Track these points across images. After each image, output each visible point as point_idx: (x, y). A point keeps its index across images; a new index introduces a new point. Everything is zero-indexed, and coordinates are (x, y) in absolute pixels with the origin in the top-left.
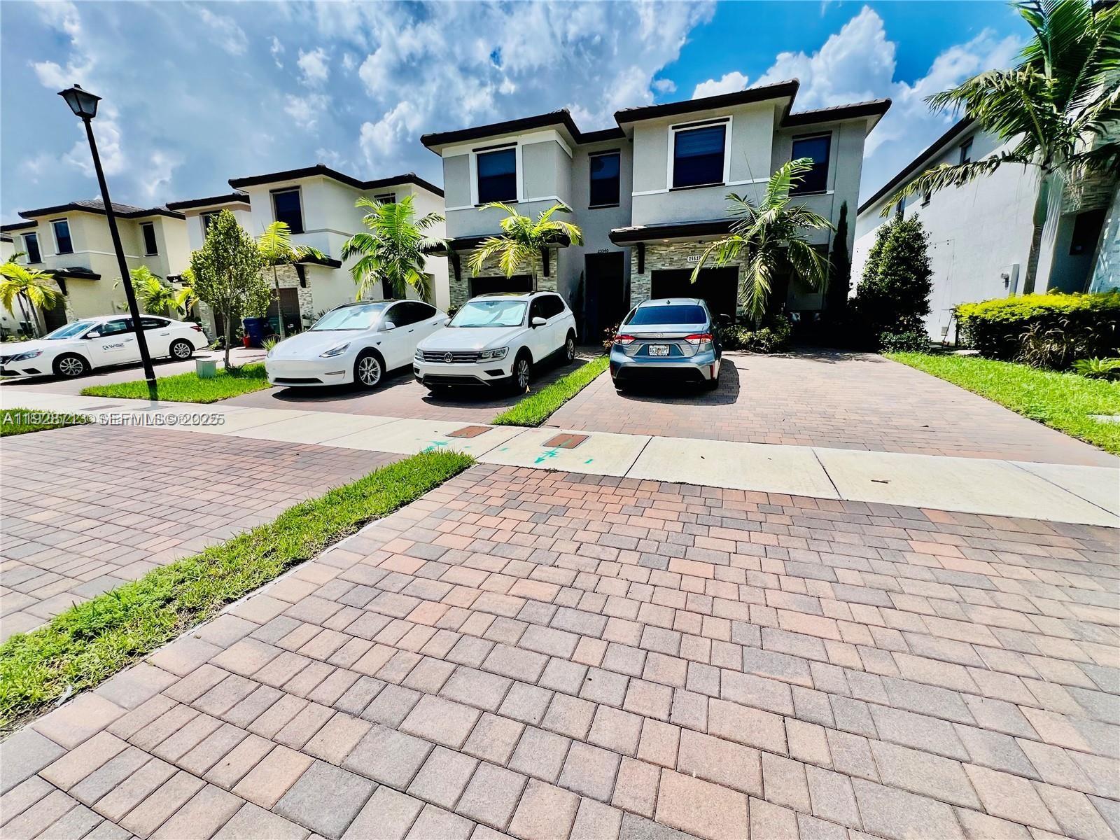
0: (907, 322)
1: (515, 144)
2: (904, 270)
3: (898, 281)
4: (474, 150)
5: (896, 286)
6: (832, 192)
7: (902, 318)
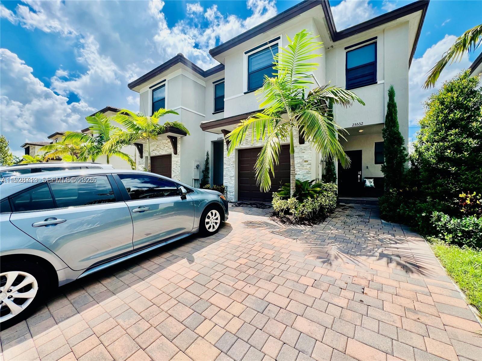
0: (471, 200)
1: (165, 80)
2: (456, 134)
3: (448, 148)
4: (150, 88)
5: (446, 154)
6: (382, 82)
7: (463, 195)
